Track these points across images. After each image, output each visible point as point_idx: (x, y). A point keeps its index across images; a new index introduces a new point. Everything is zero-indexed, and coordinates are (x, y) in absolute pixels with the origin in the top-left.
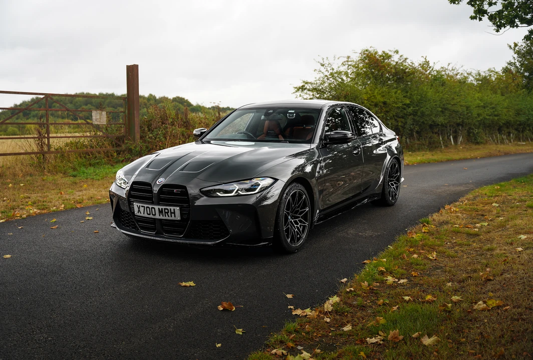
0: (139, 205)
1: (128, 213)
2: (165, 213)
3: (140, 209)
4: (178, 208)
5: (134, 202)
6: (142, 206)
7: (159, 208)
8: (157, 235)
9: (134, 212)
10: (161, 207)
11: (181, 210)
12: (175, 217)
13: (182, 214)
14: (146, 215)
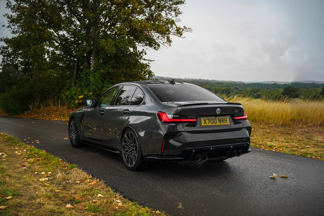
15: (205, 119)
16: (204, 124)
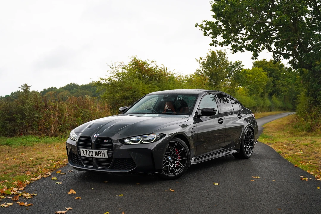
0: (83, 149)
1: (77, 155)
2: (99, 154)
3: (84, 152)
4: (106, 151)
5: (80, 148)
6: (85, 150)
7: (95, 151)
8: (94, 168)
9: (80, 154)
10: (96, 151)
11: (108, 152)
12: (104, 156)
13: (108, 155)
14: (87, 156)
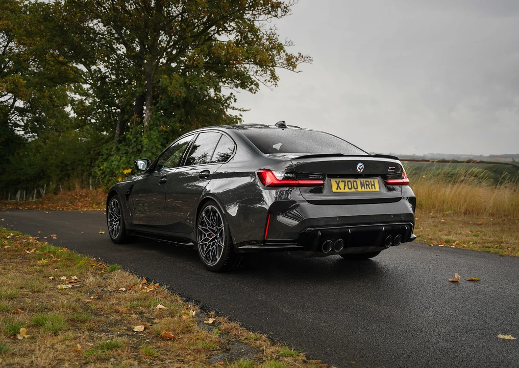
15: (338, 180)
16: (337, 189)
